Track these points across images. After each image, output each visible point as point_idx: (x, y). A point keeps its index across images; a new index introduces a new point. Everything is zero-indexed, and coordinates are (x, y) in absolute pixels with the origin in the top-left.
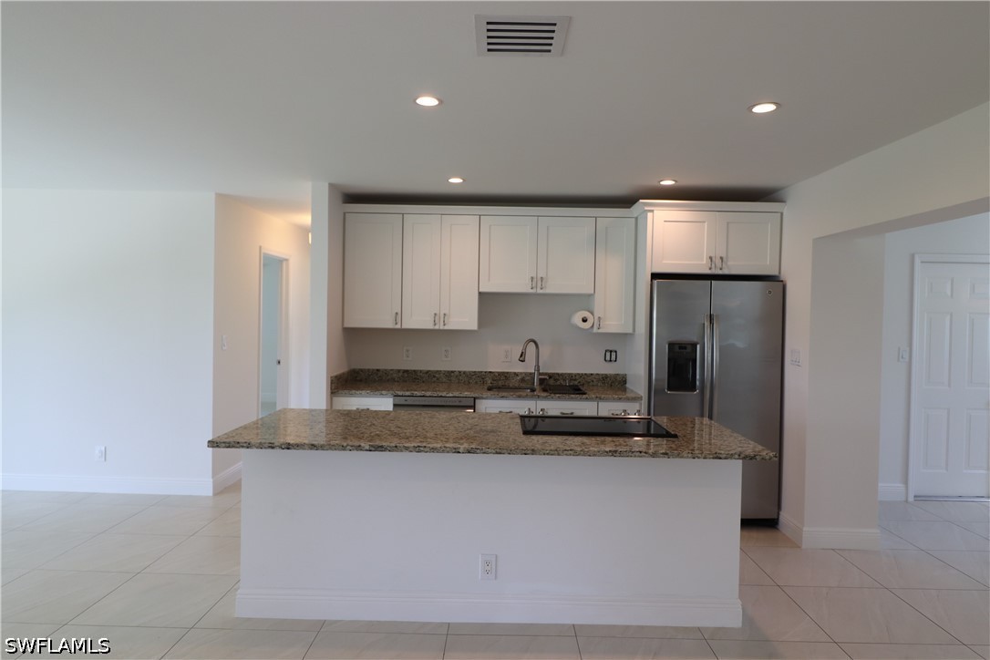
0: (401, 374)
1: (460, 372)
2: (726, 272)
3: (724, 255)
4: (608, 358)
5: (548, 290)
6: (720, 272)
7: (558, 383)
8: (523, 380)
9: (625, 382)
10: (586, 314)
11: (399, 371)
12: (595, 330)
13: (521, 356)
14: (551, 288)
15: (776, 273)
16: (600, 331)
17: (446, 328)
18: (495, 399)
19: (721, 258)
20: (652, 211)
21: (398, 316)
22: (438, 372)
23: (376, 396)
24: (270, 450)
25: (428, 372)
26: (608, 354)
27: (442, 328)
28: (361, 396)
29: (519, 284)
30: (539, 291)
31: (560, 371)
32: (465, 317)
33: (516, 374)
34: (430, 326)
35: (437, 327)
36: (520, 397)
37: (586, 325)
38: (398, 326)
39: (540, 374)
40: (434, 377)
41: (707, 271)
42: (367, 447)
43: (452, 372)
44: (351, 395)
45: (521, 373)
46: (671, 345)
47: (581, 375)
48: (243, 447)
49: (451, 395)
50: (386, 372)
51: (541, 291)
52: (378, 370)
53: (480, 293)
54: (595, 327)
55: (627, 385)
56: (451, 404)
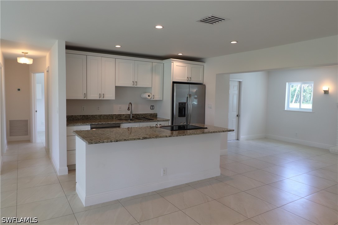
0: (81, 117)
1: (104, 115)
2: (191, 82)
3: (191, 77)
4: (152, 108)
5: (138, 86)
6: (190, 82)
7: (137, 117)
8: (126, 117)
9: (157, 116)
10: (149, 94)
11: (81, 116)
12: (152, 99)
13: (128, 108)
14: (139, 85)
15: (202, 83)
16: (154, 99)
17: (104, 99)
18: (127, 123)
19: (190, 78)
20: (173, 62)
21: (85, 95)
22: (96, 115)
23: (85, 125)
24: (111, 143)
25: (92, 116)
26: (152, 107)
27: (102, 99)
28: (78, 125)
29: (129, 84)
30: (135, 86)
31: (138, 113)
32: (110, 95)
33: (124, 115)
34: (98, 98)
35: (100, 99)
36: (135, 122)
37: (149, 98)
38: (86, 98)
39: (132, 114)
40: (95, 117)
41: (187, 81)
42: (142, 138)
43: (101, 115)
44: (74, 125)
45: (125, 114)
46: (179, 103)
47: (144, 114)
48: (101, 143)
49: (112, 123)
50: (75, 116)
51: (136, 86)
52: (72, 116)
53: (116, 87)
54: (152, 98)
55: (158, 117)
56: (113, 126)
